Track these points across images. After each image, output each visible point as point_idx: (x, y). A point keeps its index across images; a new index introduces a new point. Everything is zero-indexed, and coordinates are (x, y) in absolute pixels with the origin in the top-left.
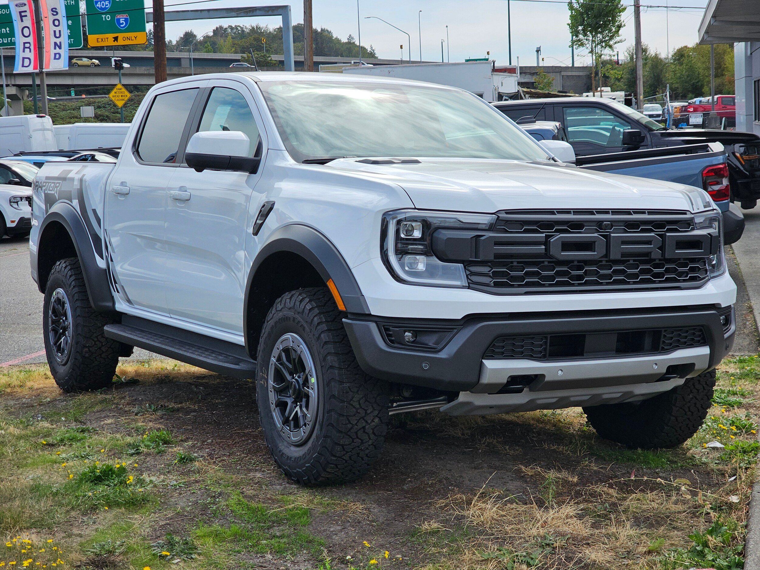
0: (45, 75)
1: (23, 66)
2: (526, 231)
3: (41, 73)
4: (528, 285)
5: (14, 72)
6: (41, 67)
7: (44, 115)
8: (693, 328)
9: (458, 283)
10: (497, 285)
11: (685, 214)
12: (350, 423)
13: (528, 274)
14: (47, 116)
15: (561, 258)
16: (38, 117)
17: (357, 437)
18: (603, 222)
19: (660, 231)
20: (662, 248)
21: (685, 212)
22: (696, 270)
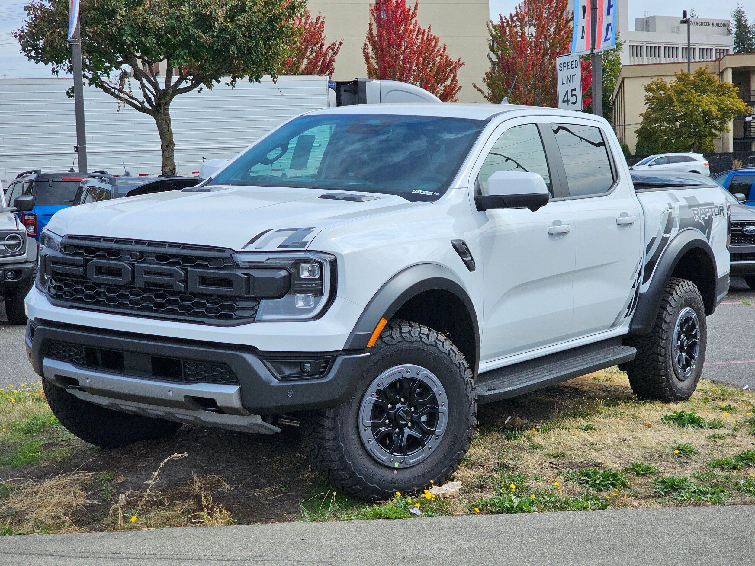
2: (75, 254)
4: (76, 300)
10: (57, 297)
13: (77, 291)
19: (186, 266)
20: (185, 281)
21: (222, 250)
22: (232, 308)
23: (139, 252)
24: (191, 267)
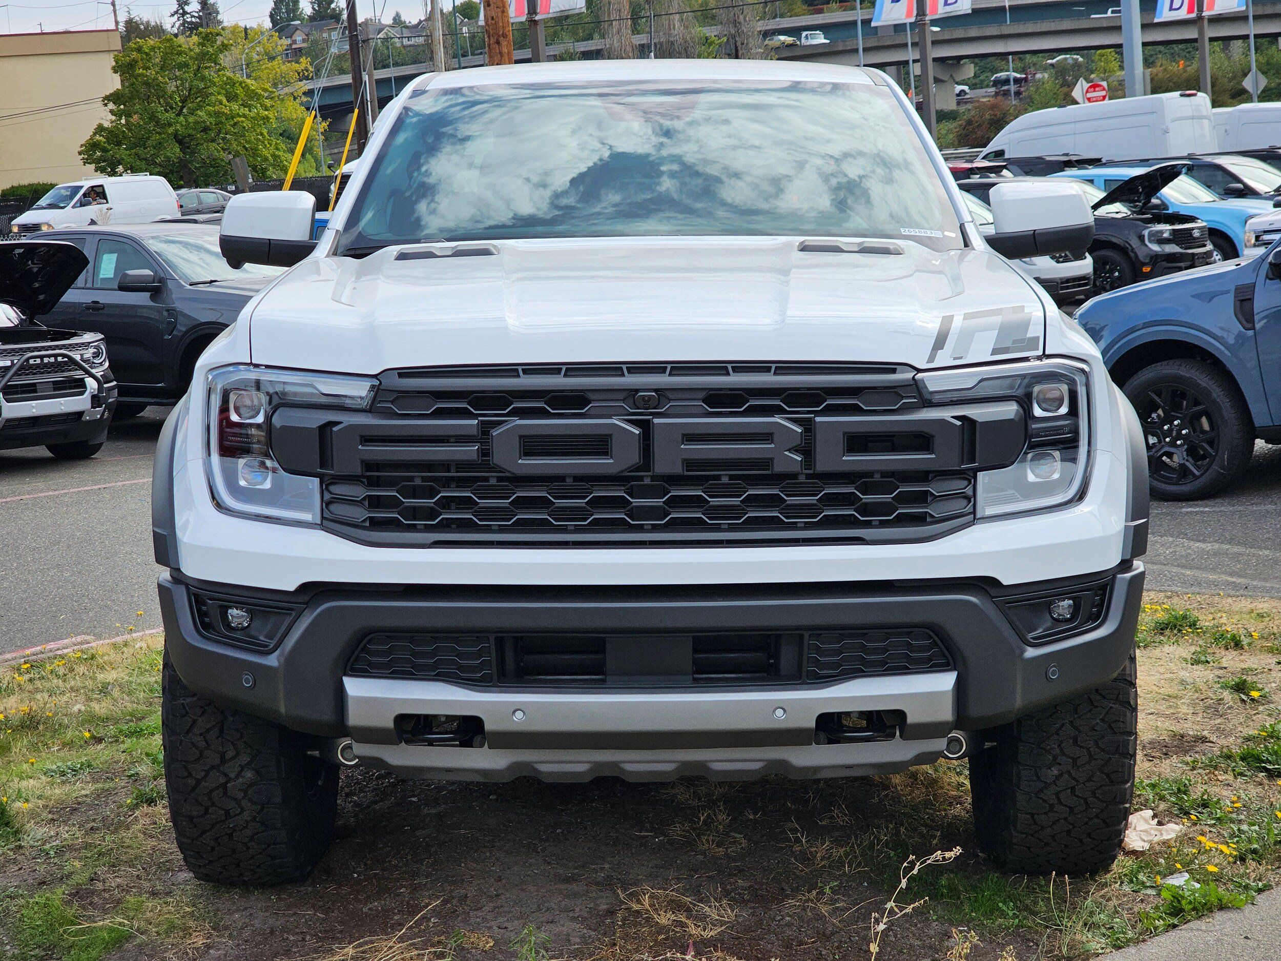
0: (1206, 22)
1: (1171, 9)
2: (439, 413)
3: (1200, 18)
4: (446, 526)
5: (1156, 20)
6: (1201, 9)
7: (1194, 92)
8: (861, 631)
9: (307, 517)
10: (376, 524)
11: (894, 371)
12: (190, 775)
13: (446, 503)
14: (1199, 94)
15: (518, 472)
16: (1182, 95)
17: (213, 805)
18: (637, 391)
19: (803, 412)
20: (807, 449)
21: (890, 368)
22: (922, 498)
23: (656, 391)
24: (817, 413)
